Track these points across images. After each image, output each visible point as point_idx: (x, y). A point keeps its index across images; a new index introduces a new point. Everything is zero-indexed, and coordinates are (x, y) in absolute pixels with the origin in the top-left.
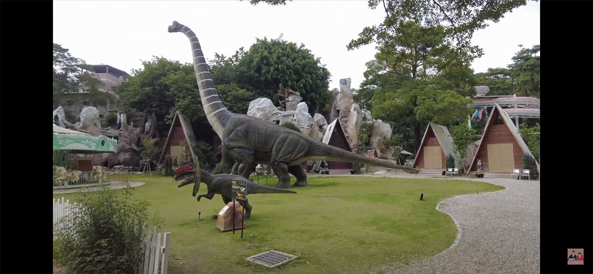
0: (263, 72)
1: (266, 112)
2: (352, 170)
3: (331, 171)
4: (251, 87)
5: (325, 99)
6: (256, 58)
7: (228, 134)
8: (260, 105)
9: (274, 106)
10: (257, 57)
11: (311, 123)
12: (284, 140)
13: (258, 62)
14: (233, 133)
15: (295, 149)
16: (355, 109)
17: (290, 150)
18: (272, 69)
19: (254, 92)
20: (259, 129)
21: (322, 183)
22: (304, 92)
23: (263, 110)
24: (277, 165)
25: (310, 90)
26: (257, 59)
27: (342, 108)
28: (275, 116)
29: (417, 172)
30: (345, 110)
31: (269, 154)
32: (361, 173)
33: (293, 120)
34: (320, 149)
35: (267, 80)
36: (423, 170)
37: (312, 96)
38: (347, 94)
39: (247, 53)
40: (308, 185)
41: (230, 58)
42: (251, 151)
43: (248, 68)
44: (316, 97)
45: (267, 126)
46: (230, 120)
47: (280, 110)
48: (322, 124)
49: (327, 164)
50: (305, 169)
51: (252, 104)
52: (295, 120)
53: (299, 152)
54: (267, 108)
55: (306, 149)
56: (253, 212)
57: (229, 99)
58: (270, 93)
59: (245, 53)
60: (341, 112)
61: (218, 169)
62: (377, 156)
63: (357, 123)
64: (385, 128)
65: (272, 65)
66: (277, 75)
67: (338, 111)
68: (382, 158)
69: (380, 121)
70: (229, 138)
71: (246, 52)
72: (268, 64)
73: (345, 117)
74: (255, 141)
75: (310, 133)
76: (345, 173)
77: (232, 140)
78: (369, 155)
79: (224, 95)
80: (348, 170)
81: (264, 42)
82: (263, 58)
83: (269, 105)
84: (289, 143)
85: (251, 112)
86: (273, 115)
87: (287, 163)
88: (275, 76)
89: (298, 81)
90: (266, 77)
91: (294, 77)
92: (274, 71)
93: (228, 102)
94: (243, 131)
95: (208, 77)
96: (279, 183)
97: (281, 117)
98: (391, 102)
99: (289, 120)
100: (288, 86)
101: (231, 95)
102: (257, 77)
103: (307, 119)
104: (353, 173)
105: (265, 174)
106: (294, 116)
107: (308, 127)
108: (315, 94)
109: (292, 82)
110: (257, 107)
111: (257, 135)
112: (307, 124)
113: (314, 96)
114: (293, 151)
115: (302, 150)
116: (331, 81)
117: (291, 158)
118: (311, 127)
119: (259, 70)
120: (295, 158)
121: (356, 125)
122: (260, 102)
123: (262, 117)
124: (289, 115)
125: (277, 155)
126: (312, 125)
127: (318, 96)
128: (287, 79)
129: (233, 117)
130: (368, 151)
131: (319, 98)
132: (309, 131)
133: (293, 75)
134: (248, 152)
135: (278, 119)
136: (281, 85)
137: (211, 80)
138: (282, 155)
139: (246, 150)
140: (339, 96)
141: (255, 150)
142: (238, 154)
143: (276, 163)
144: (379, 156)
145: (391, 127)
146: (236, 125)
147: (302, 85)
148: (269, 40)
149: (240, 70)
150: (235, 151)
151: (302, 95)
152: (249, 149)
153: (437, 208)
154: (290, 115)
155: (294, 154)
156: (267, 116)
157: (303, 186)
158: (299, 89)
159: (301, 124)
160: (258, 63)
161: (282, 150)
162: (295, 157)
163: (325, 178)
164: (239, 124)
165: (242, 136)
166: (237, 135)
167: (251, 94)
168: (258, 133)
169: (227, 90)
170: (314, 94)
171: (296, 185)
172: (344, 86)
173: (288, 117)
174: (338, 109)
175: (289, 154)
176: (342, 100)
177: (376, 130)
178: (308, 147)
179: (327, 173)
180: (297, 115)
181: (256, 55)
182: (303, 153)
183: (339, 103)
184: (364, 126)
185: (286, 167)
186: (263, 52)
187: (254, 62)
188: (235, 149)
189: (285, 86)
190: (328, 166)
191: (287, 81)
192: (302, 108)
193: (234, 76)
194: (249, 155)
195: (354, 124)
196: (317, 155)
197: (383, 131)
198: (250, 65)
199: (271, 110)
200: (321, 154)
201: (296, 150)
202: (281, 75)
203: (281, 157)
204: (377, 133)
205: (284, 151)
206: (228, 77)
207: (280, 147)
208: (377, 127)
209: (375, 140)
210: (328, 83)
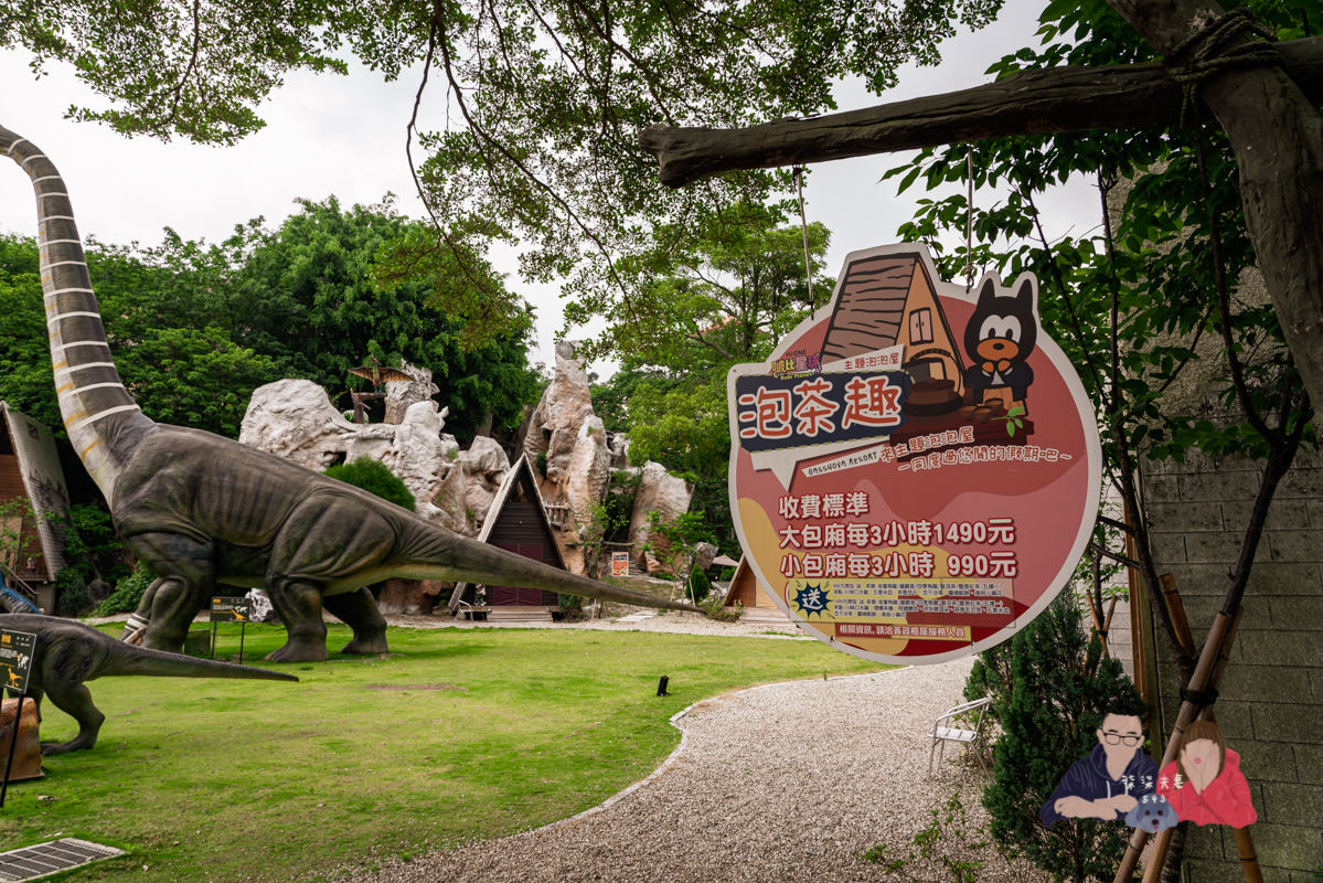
0: (318, 299)
1: (304, 423)
2: (556, 609)
3: (495, 612)
4: (277, 343)
5: (512, 397)
6: (301, 258)
7: (129, 487)
8: (288, 400)
9: (332, 408)
10: (305, 254)
11: (445, 464)
12: (317, 513)
13: (307, 269)
14: (147, 486)
15: (348, 542)
16: (591, 431)
17: (330, 543)
18: (349, 292)
19: (282, 360)
20: (235, 477)
21: (437, 647)
22: (446, 371)
23: (294, 415)
24: (287, 588)
25: (464, 368)
26: (300, 261)
27: (559, 426)
28: (332, 436)
29: (735, 618)
30: (566, 431)
31: (265, 556)
32: (583, 617)
33: (388, 453)
34: (430, 546)
35: (330, 326)
36: (750, 613)
37: (471, 384)
38: (576, 387)
39: (274, 238)
40: (387, 652)
41: (214, 247)
42: (202, 544)
43: (271, 284)
44: (483, 390)
45: (266, 470)
46: (142, 444)
47: (353, 421)
48: (492, 468)
49: (483, 592)
50: (414, 604)
51: (259, 395)
52: (396, 453)
53: (360, 553)
54: (307, 413)
55: (384, 545)
56: (105, 734)
57: (192, 375)
58: (336, 366)
59: (266, 240)
60: (554, 436)
61: (121, 598)
62: (645, 571)
63: (593, 471)
64: (671, 490)
65: (351, 283)
66: (364, 312)
67: (548, 433)
68: (658, 577)
69: (658, 468)
70: (131, 501)
71: (269, 235)
72: (338, 279)
73: (567, 451)
74: (219, 513)
75: (438, 495)
76: (537, 617)
77: (142, 507)
78: (620, 567)
79: (180, 362)
80: (544, 610)
81: (330, 212)
82: (323, 259)
83: (317, 402)
84: (330, 525)
85: (254, 419)
86: (325, 434)
87: (320, 586)
88: (357, 316)
89: (428, 336)
90: (328, 317)
91: (419, 323)
92: (355, 299)
93: (191, 383)
94: (181, 481)
95: (86, 304)
96: (289, 643)
97: (351, 441)
98: (674, 421)
99: (375, 453)
100: (397, 349)
101: (204, 362)
102: (299, 314)
103: (434, 453)
104: (557, 617)
105: (239, 617)
106: (392, 440)
107: (433, 478)
108: (480, 379)
109: (411, 338)
110: (276, 407)
111: (226, 496)
112: (433, 468)
113: (477, 385)
114: (340, 549)
115: (372, 547)
116: (534, 343)
117: (334, 568)
118: (443, 478)
119: (306, 291)
120: (345, 571)
121: (590, 479)
122: (287, 393)
123: (290, 437)
124: (377, 438)
125: (289, 558)
126: (447, 470)
127: (490, 386)
128: (396, 327)
129: (158, 435)
130: (615, 554)
131: (492, 394)
132: (437, 489)
133: (415, 317)
134: (192, 546)
135: (343, 449)
136: (372, 344)
137: (98, 316)
138: (305, 561)
139: (184, 541)
140: (552, 390)
141: (216, 541)
142: (157, 551)
143: (284, 583)
144: (650, 569)
145: (689, 489)
146: (161, 460)
147: (440, 350)
148: (345, 208)
149: (244, 287)
150: (146, 541)
151: (437, 378)
152: (196, 538)
153: (673, 719)
154: (382, 439)
155: (343, 557)
156: (305, 435)
157: (370, 655)
158: (431, 360)
159: (413, 466)
160: (303, 272)
161: (308, 542)
162: (344, 566)
163: (468, 631)
164: (172, 459)
165: (176, 497)
166: (160, 492)
167: (270, 364)
168: (233, 489)
169: (190, 349)
170: (475, 378)
171: (351, 652)
172: (567, 363)
173: (378, 443)
174: (545, 426)
175: (325, 558)
176: (559, 402)
177: (648, 496)
178: (390, 539)
179: (480, 617)
180: (402, 440)
181: (300, 246)
182: (372, 556)
183: (549, 408)
184: (614, 480)
185: (312, 595)
186: (325, 240)
187: (291, 267)
188: (150, 536)
189: (387, 346)
190: (485, 598)
191: (393, 334)
192: (420, 419)
193: (219, 304)
194: (195, 557)
195: (586, 474)
196: (420, 563)
197: (667, 498)
198: (278, 277)
199: (322, 417)
200: (431, 559)
201: (352, 547)
202: (379, 315)
203: (302, 566)
204: (649, 504)
205: (312, 548)
206: (201, 303)
207: (298, 534)
208: (650, 488)
209: (643, 524)
210: (524, 349)
